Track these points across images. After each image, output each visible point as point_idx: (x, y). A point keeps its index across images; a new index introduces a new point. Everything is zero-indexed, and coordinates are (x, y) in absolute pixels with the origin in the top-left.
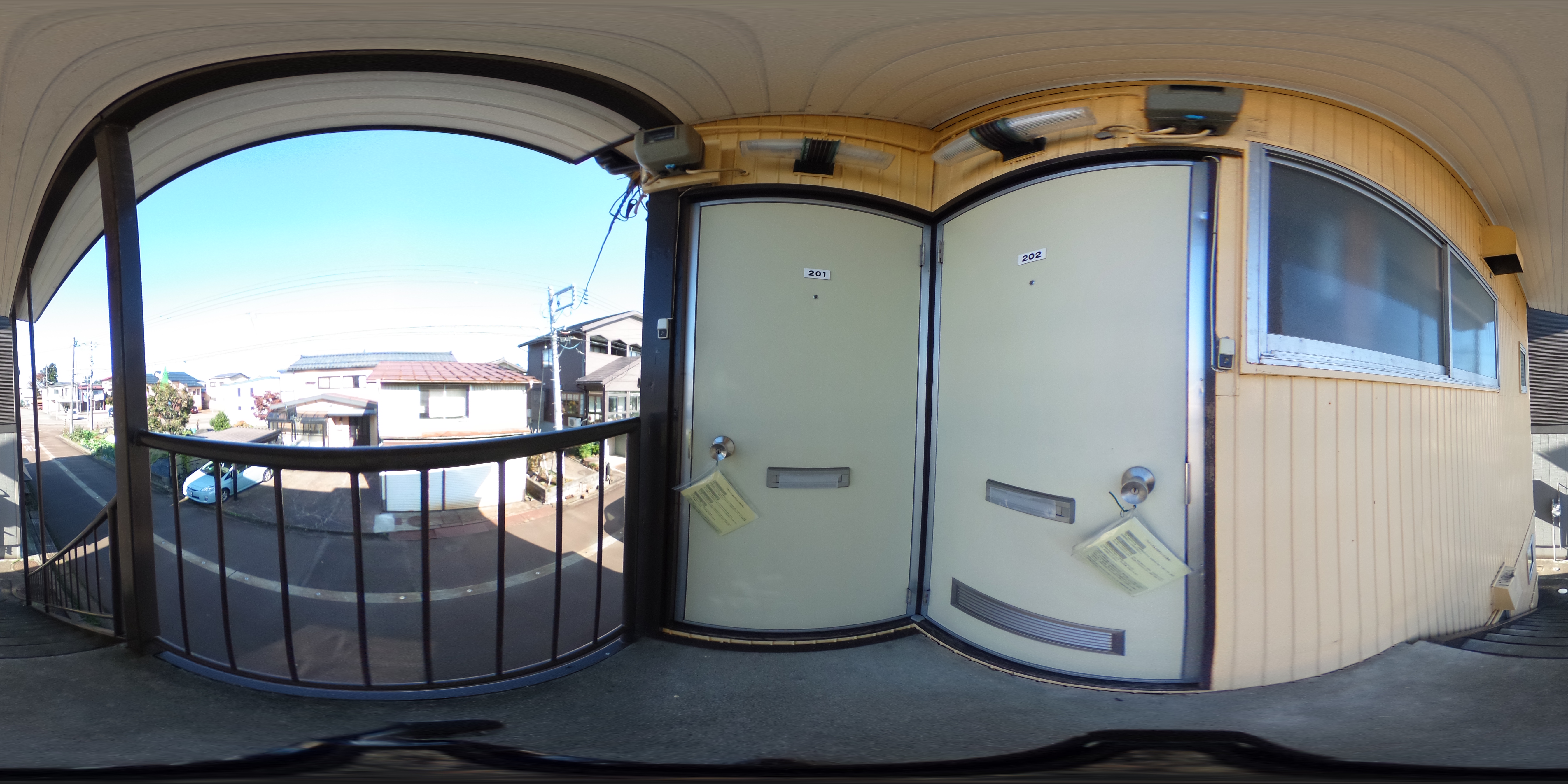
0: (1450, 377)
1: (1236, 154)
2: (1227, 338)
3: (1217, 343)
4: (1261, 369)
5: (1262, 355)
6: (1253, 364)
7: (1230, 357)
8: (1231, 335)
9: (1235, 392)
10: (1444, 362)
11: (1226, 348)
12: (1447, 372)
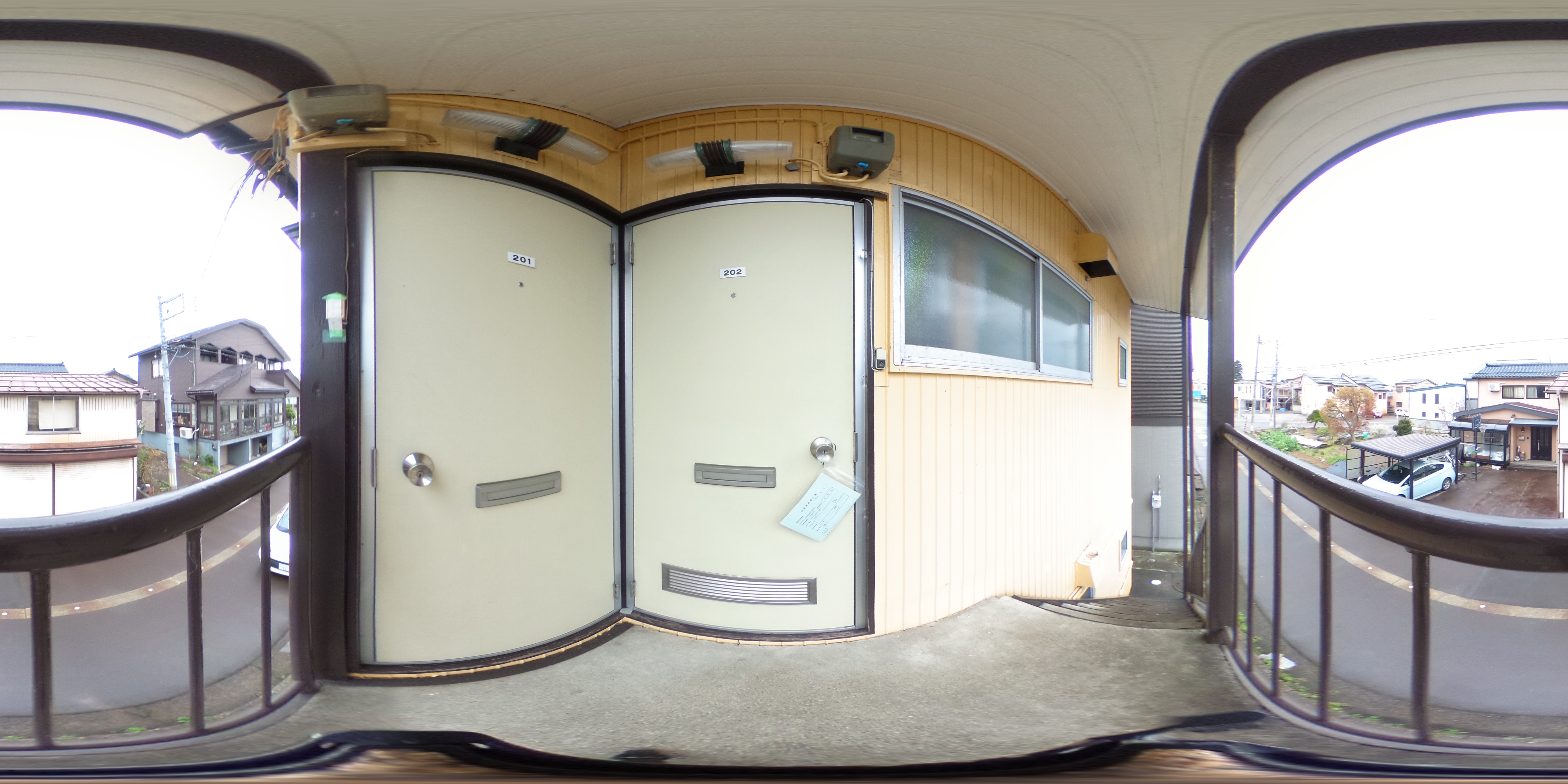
0: (1040, 372)
1: (883, 197)
2: (881, 348)
3: (875, 352)
4: (903, 369)
5: (903, 360)
6: (898, 365)
7: (883, 362)
8: (883, 347)
9: (886, 384)
10: (1035, 359)
11: (881, 355)
12: (1038, 368)
